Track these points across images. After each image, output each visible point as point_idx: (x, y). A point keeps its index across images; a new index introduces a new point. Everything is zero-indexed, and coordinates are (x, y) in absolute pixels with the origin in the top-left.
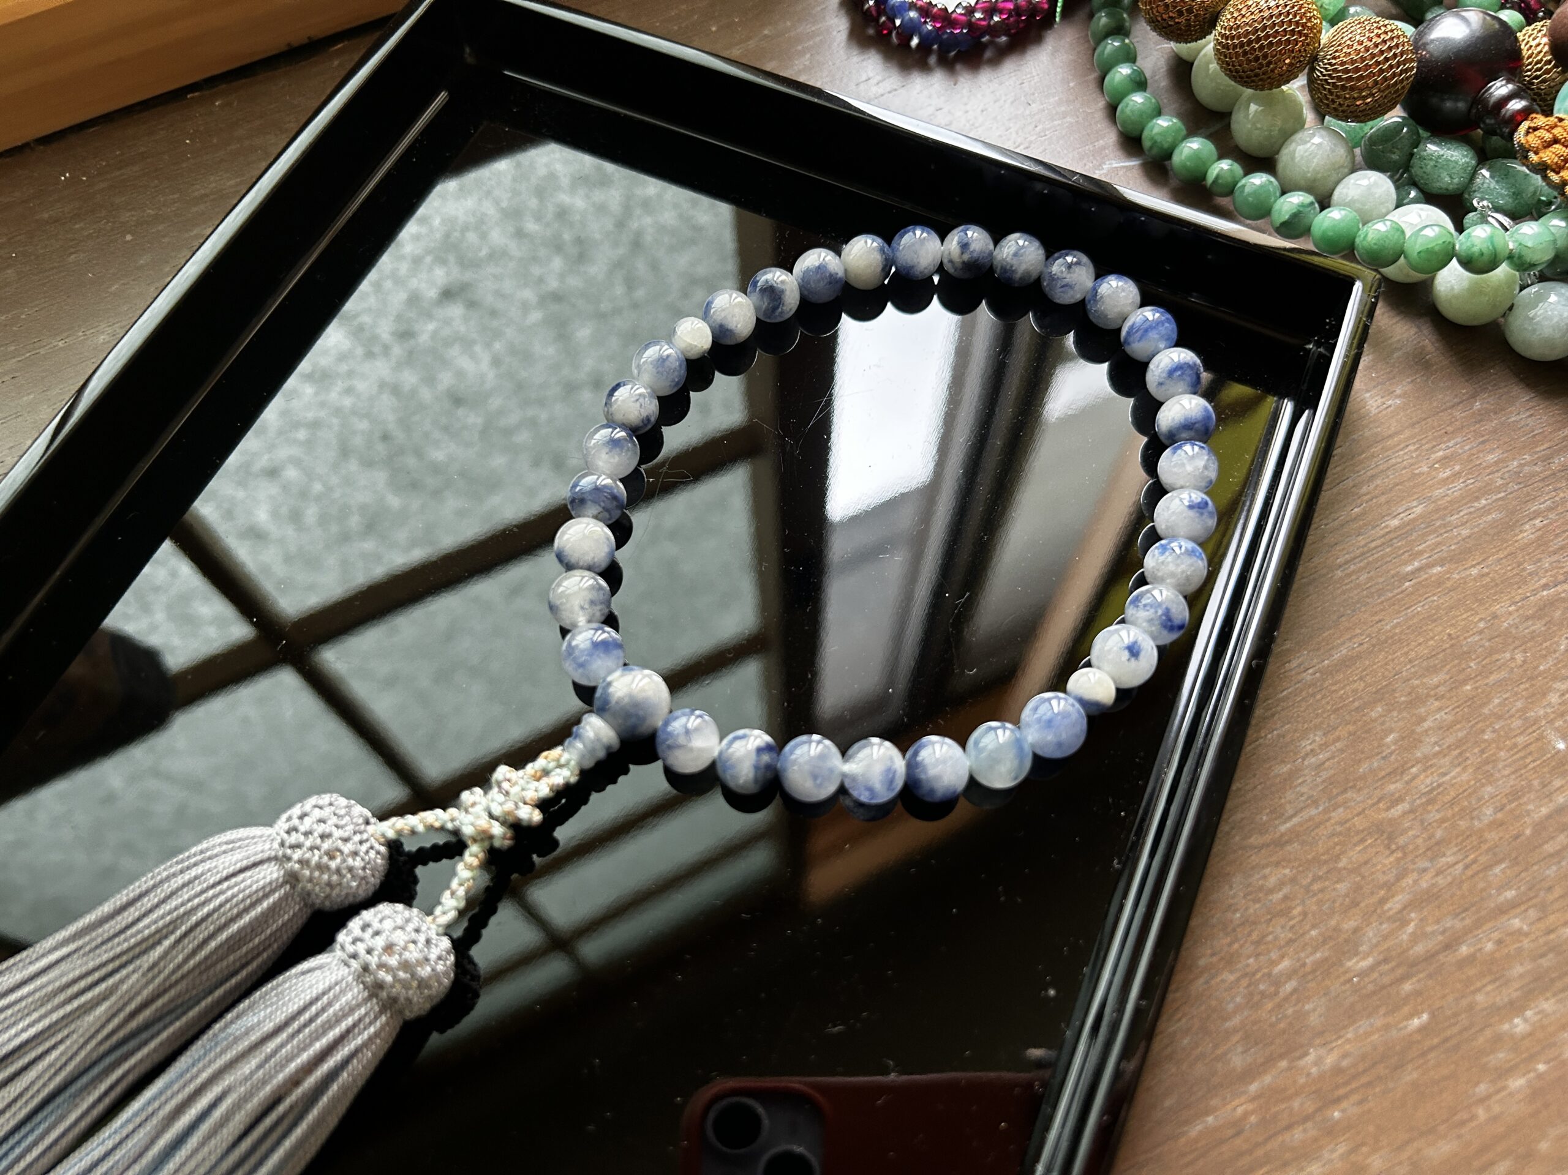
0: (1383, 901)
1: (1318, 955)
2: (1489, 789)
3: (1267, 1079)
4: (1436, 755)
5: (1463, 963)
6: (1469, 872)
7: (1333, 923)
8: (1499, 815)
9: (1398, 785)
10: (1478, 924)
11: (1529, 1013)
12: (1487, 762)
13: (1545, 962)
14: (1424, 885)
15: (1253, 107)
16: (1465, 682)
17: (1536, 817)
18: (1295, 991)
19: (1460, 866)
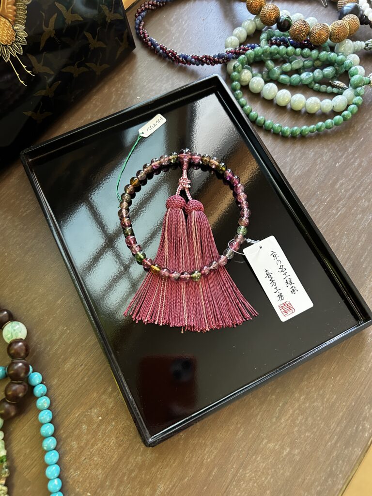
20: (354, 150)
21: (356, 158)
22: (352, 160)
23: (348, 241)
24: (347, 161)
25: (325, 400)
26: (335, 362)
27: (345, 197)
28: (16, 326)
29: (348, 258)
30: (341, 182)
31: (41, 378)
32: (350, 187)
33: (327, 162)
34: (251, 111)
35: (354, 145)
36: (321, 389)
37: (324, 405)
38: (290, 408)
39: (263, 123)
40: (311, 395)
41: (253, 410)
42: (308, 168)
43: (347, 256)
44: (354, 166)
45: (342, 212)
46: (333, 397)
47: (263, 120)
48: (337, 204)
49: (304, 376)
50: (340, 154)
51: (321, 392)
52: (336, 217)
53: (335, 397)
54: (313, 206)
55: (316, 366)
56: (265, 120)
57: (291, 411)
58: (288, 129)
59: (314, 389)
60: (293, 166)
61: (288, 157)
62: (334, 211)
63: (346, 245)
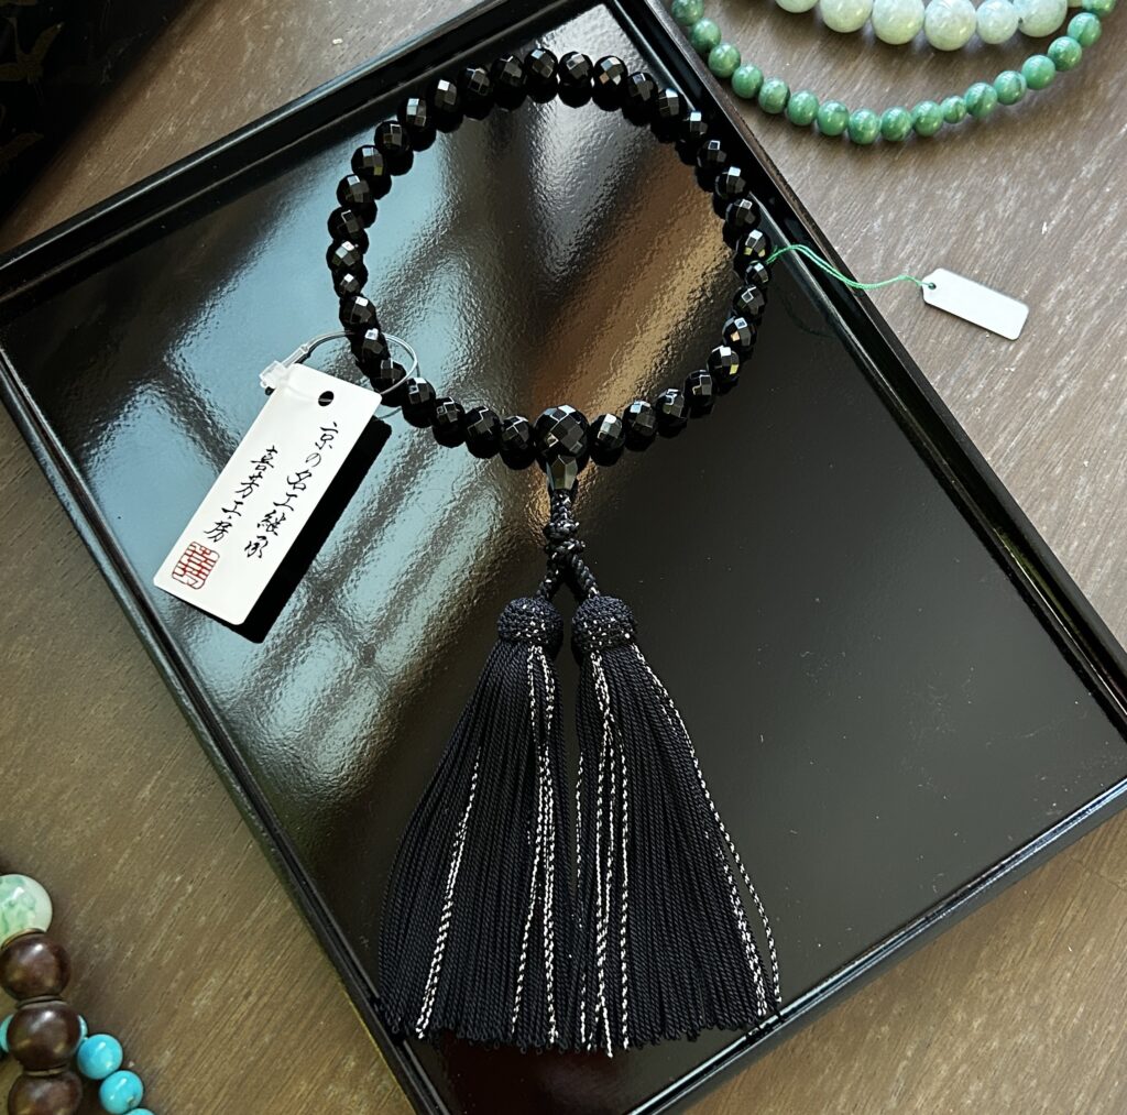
20: (1099, 170)
21: (1109, 199)
22: (1095, 208)
23: (1094, 493)
24: (1078, 211)
25: (1052, 1021)
26: (1074, 898)
27: (1075, 341)
28: (13, 890)
29: (1097, 551)
30: (1062, 287)
31: (118, 1051)
32: (1093, 303)
33: (1010, 221)
34: (738, 64)
35: (1097, 151)
36: (1036, 988)
37: (1049, 1040)
38: (939, 1060)
39: (782, 101)
40: (1004, 1010)
41: (821, 1077)
42: (947, 248)
43: (1093, 544)
44: (1101, 227)
45: (1070, 392)
46: (1077, 1009)
47: (783, 92)
48: (1052, 367)
49: (978, 953)
50: (1053, 190)
51: (1037, 999)
52: (1052, 411)
53: (1081, 1010)
54: (971, 382)
55: (1016, 917)
56: (789, 94)
57: (944, 1070)
58: (869, 117)
59: (1012, 991)
60: (895, 246)
61: (875, 216)
62: (1043, 394)
63: (1088, 505)
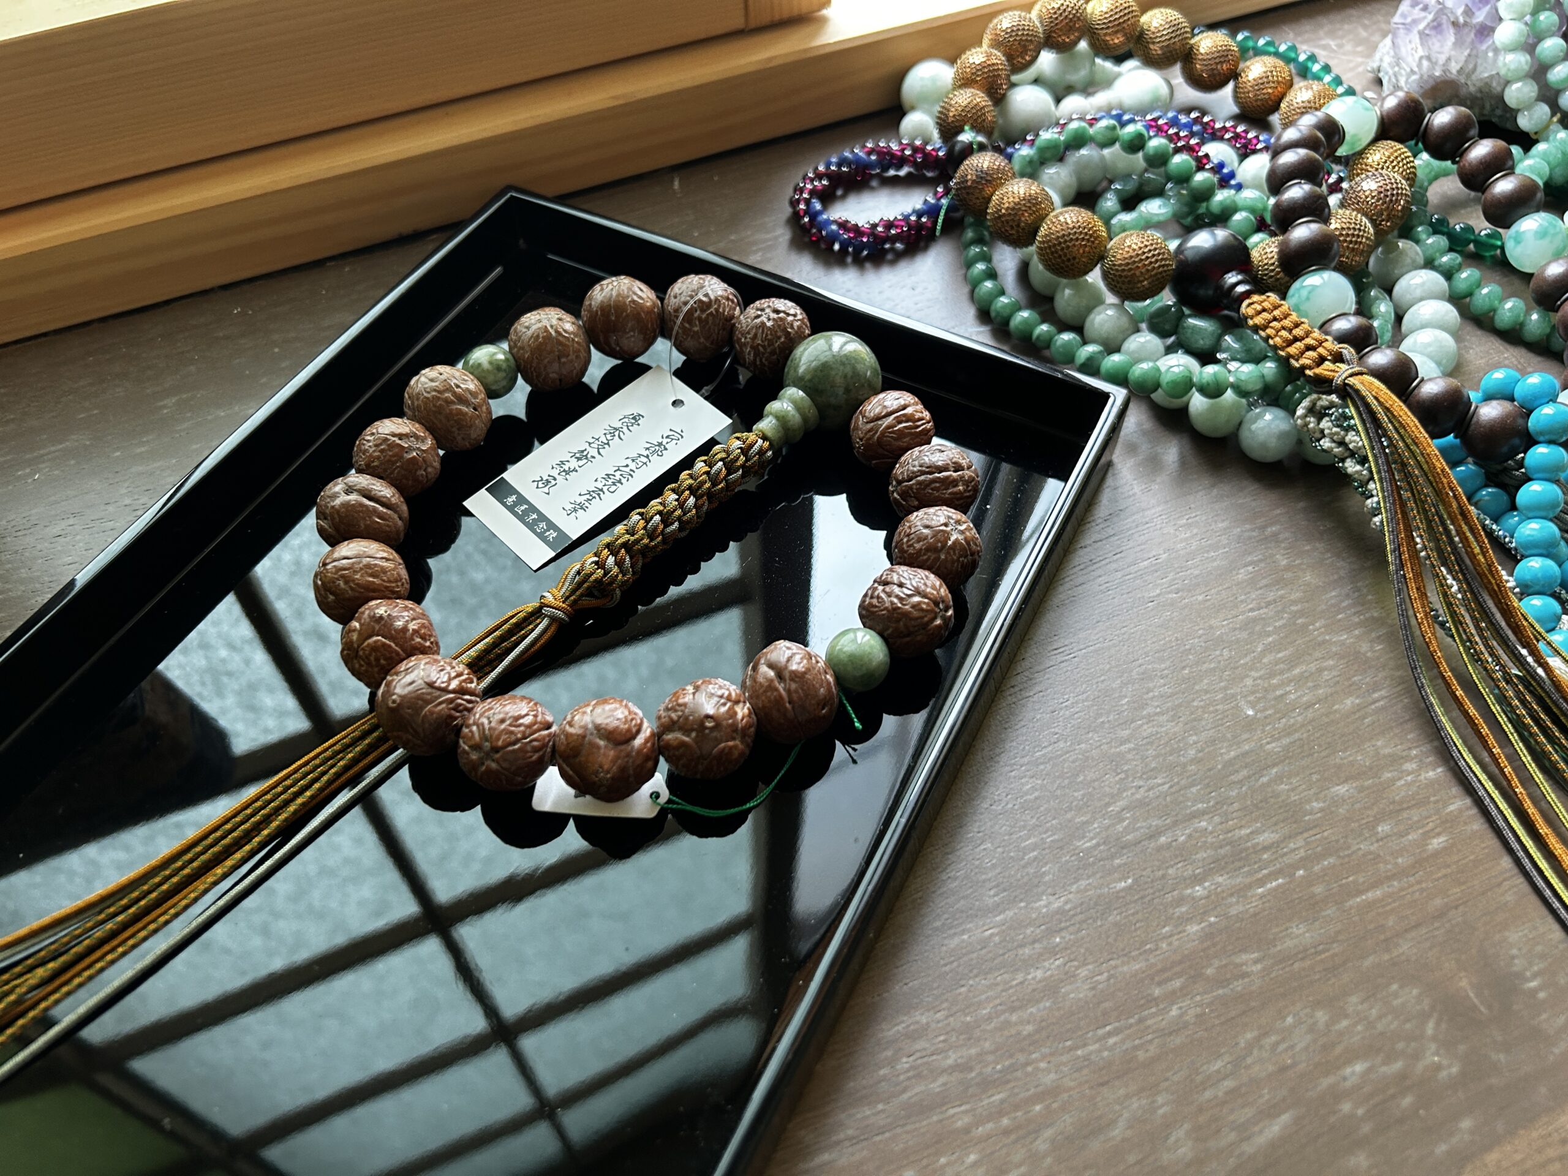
0: (1108, 805)
1: (1056, 837)
2: (1194, 738)
3: (1010, 914)
4: (1157, 714)
5: (1159, 849)
6: (1173, 790)
7: (1069, 816)
8: (1200, 755)
9: (1127, 732)
10: (1175, 823)
11: (1207, 884)
12: (1195, 720)
13: (1222, 851)
14: (1138, 796)
15: (1067, 292)
16: (1184, 668)
17: (1226, 757)
18: (1036, 858)
19: (1167, 786)
